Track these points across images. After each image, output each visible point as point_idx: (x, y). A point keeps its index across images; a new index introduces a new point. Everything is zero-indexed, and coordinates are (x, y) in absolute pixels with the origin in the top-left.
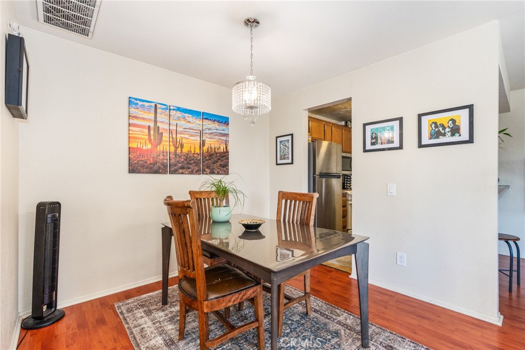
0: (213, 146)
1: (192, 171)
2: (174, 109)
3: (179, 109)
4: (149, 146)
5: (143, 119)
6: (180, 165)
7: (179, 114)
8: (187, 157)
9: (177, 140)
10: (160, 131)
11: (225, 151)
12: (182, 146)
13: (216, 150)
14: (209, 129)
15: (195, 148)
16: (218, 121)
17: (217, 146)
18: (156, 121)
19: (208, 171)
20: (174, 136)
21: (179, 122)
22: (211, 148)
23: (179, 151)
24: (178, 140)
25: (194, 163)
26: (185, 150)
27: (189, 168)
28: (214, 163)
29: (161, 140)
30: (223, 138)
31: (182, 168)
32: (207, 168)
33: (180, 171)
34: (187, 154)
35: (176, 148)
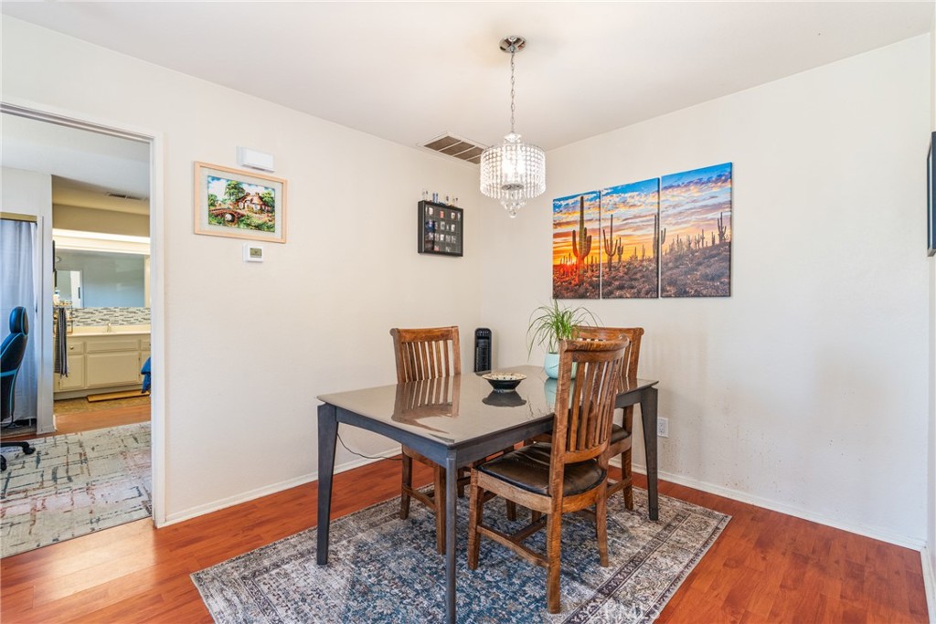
0: (684, 239)
1: (639, 292)
2: (607, 194)
3: (615, 190)
4: (574, 260)
5: (568, 223)
6: (617, 283)
7: (616, 198)
8: (629, 269)
9: (612, 242)
10: (588, 235)
11: (717, 242)
12: (620, 251)
13: (692, 245)
14: (674, 207)
15: (644, 251)
16: (700, 182)
17: (695, 235)
18: (582, 222)
19: (672, 290)
20: (608, 237)
21: (615, 213)
22: (679, 243)
23: (615, 259)
24: (614, 242)
25: (643, 276)
26: (626, 257)
27: (632, 288)
28: (686, 273)
29: (589, 248)
30: (710, 216)
31: (621, 288)
32: (670, 284)
33: (618, 293)
34: (630, 263)
35: (611, 255)
